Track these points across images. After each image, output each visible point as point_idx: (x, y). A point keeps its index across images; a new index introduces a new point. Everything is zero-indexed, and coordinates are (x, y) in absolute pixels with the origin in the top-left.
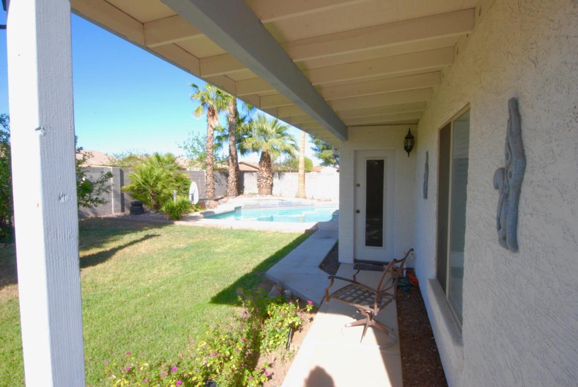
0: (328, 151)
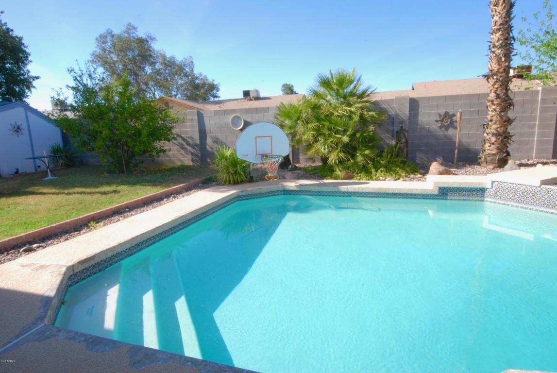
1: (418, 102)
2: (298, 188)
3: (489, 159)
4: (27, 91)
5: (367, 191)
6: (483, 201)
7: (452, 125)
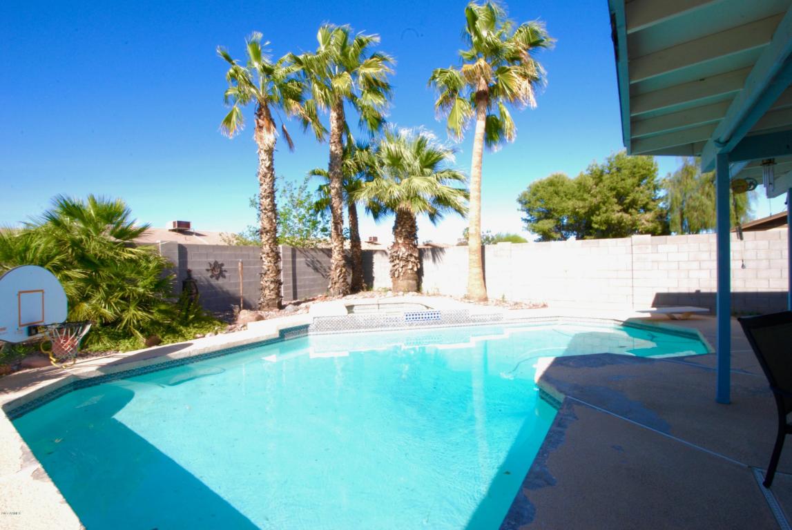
0: (546, 221)
1: (186, 249)
2: (102, 371)
3: (270, 303)
5: (214, 350)
6: (307, 335)
7: (221, 274)
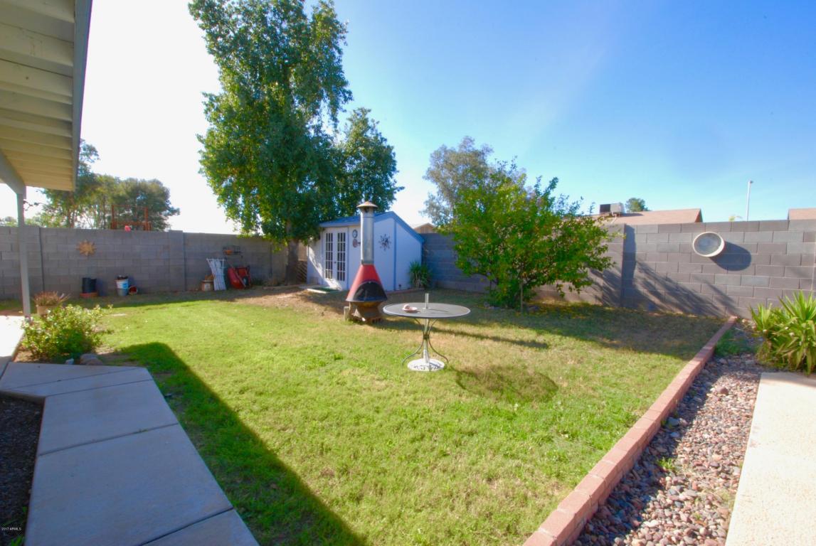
4: (388, 203)
